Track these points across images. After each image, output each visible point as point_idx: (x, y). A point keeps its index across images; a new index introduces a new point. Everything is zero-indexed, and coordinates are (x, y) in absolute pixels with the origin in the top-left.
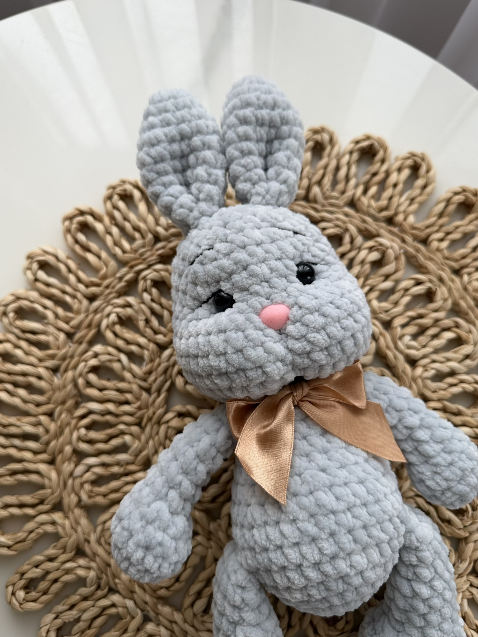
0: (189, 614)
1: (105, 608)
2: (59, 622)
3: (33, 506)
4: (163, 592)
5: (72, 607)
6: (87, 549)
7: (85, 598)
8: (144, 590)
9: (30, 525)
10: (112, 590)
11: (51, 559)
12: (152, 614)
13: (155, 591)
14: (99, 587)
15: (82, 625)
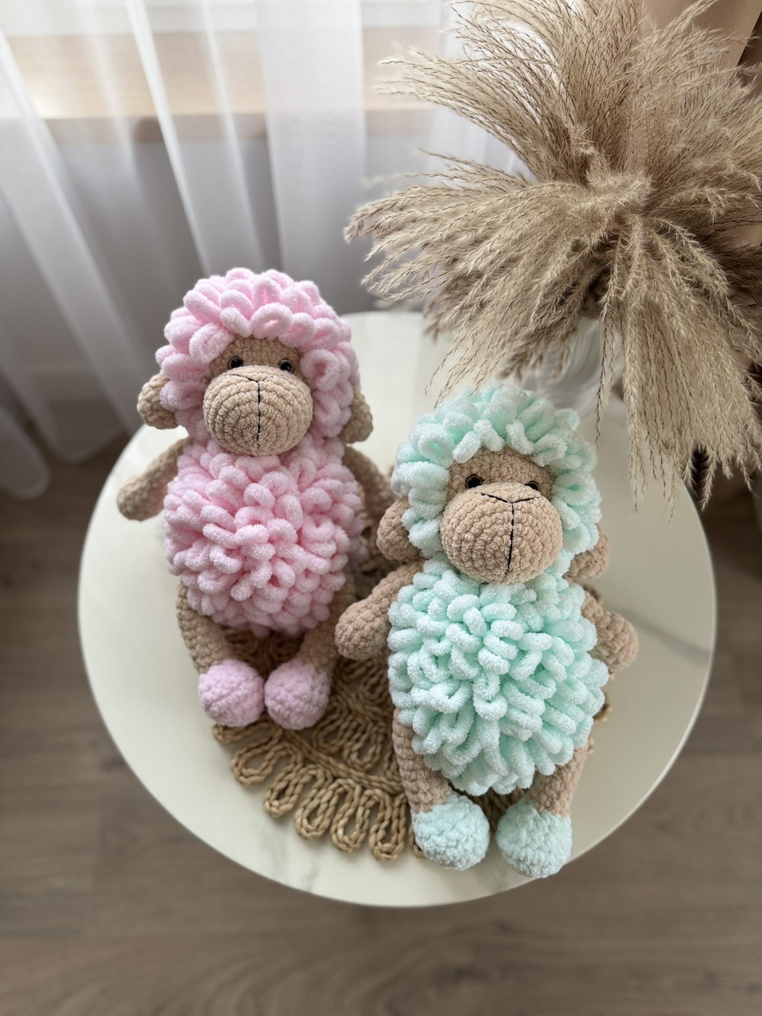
0: (389, 774)
1: (334, 790)
2: (307, 811)
3: (266, 744)
4: (369, 766)
5: (312, 799)
6: (312, 758)
7: (319, 789)
8: (356, 770)
9: (269, 756)
10: (335, 778)
11: (289, 773)
12: (366, 782)
13: (362, 766)
14: (326, 779)
15: (323, 807)
